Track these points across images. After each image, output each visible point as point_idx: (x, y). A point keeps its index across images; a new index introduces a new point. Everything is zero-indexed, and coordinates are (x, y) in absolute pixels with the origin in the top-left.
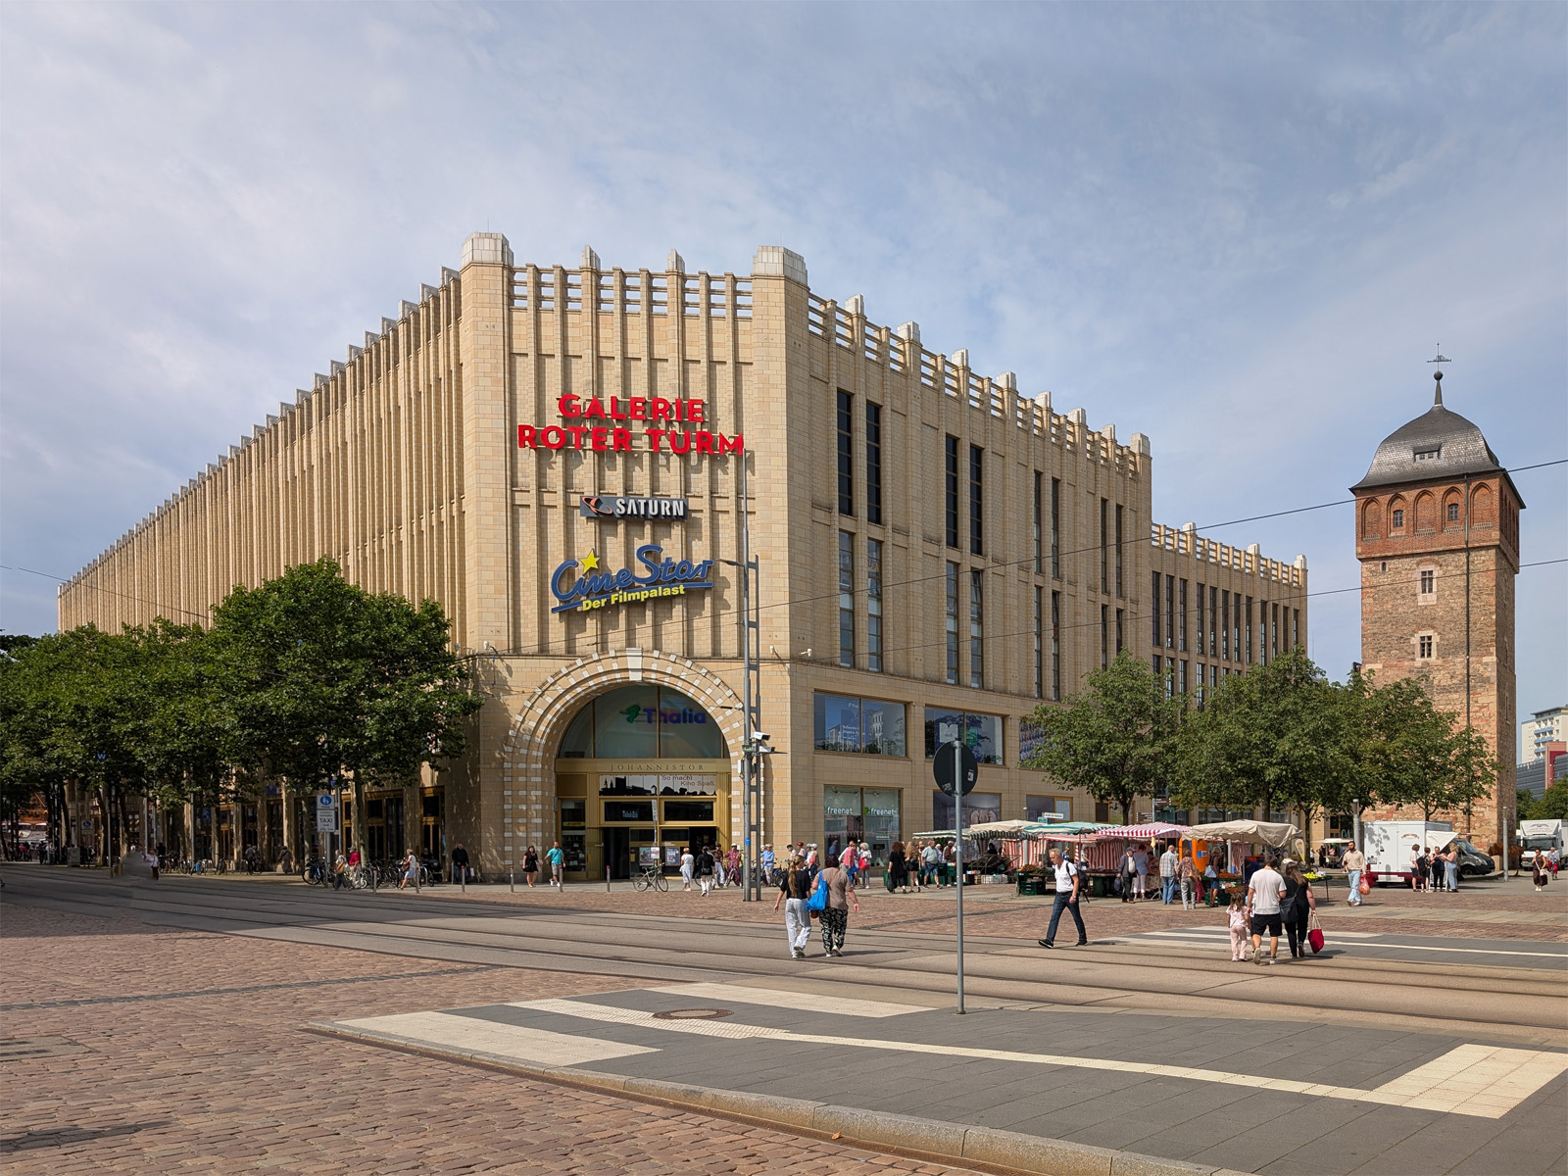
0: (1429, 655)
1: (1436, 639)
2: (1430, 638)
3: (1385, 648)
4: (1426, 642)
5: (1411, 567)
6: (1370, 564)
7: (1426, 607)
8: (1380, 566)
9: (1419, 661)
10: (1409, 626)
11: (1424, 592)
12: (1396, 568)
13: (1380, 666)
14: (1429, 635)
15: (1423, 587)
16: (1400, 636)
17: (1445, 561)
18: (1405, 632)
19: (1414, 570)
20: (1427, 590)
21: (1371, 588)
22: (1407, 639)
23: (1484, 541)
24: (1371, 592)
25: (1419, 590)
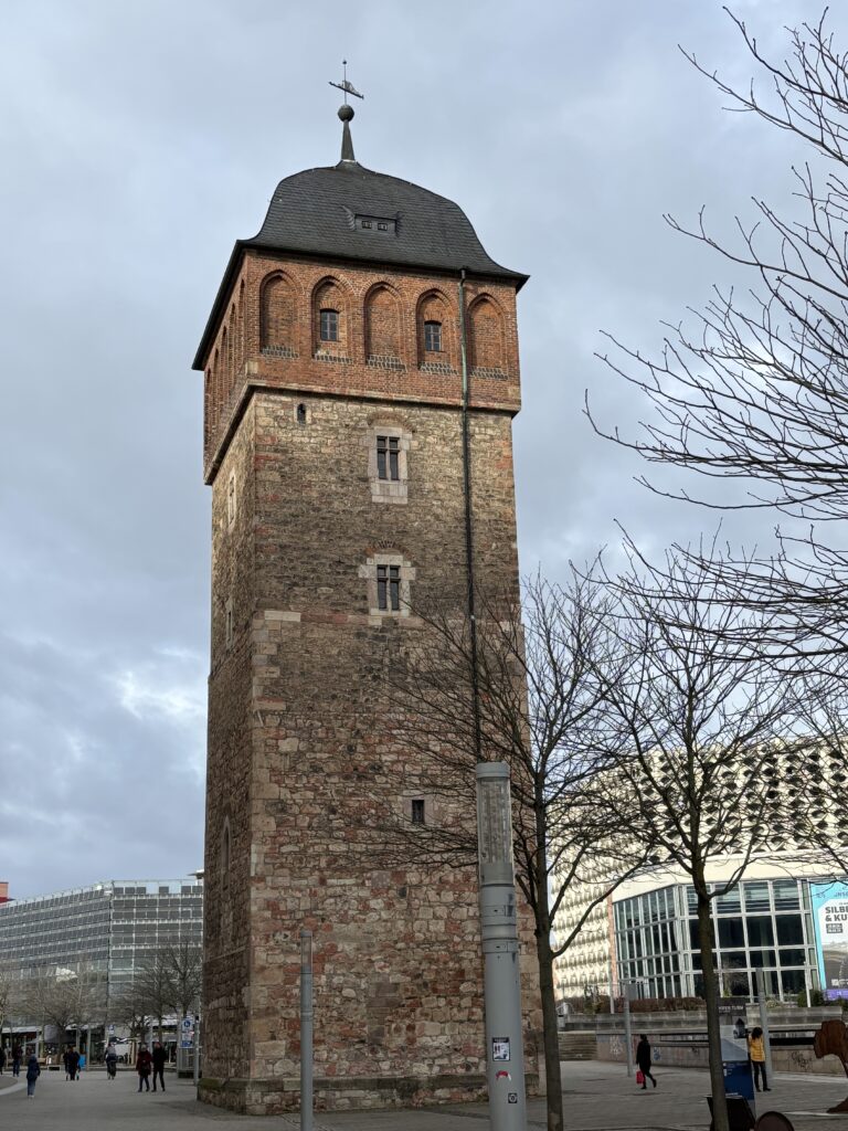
0: (396, 605)
1: (407, 574)
2: (396, 570)
3: (305, 578)
4: (388, 578)
5: (357, 422)
6: (274, 402)
7: (387, 507)
8: (295, 410)
9: (376, 617)
10: (356, 541)
11: (383, 477)
12: (327, 421)
13: (296, 617)
14: (395, 563)
15: (381, 465)
16: (337, 558)
17: (422, 424)
18: (348, 551)
19: (363, 429)
20: (389, 474)
21: (276, 451)
22: (351, 567)
23: (495, 400)
24: (276, 460)
25: (373, 470)
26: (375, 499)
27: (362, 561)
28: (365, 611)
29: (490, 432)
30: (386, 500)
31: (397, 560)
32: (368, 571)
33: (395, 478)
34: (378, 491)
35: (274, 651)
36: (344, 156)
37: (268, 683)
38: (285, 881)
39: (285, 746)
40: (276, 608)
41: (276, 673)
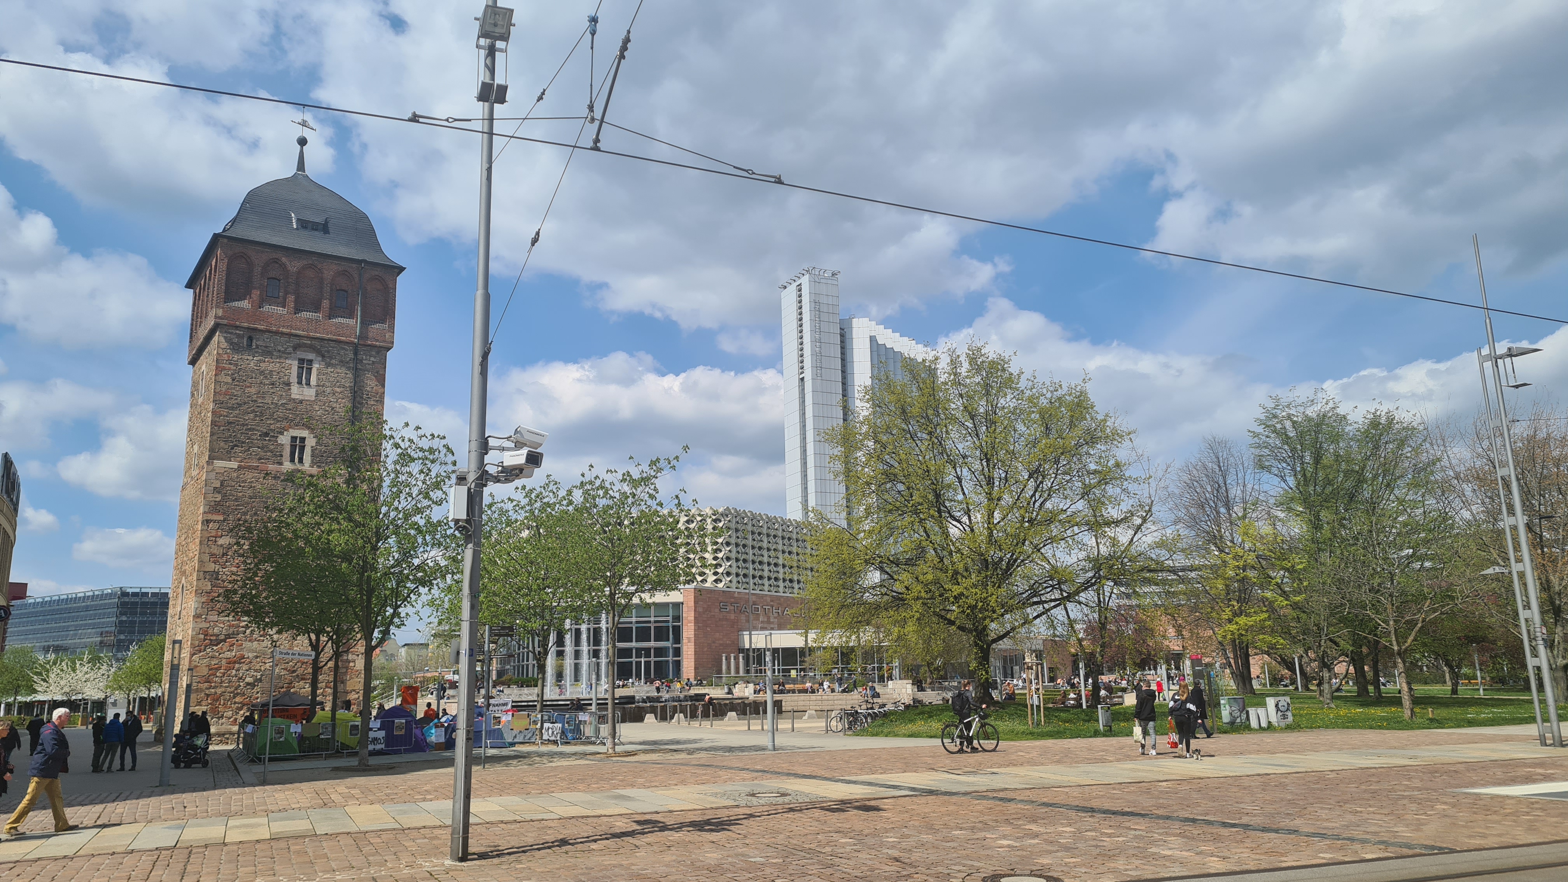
0: (301, 460)
1: (310, 442)
2: (303, 439)
3: (243, 443)
4: (298, 445)
5: (286, 349)
6: (231, 333)
7: (301, 402)
8: (245, 339)
9: (287, 466)
10: (278, 421)
11: (300, 383)
12: (266, 347)
13: (234, 465)
14: (303, 435)
15: (300, 377)
16: (265, 431)
17: (328, 352)
18: (272, 427)
19: (290, 353)
20: (304, 381)
21: (230, 364)
22: (273, 436)
23: (377, 340)
24: (230, 369)
25: (294, 379)
26: (293, 396)
27: (282, 433)
28: (281, 464)
29: (372, 359)
30: (301, 398)
31: (305, 433)
32: (284, 440)
33: (308, 384)
34: (296, 392)
35: (218, 485)
36: (298, 170)
37: (213, 504)
38: (215, 618)
39: (221, 541)
40: (222, 460)
41: (219, 497)
